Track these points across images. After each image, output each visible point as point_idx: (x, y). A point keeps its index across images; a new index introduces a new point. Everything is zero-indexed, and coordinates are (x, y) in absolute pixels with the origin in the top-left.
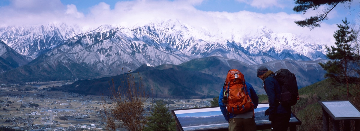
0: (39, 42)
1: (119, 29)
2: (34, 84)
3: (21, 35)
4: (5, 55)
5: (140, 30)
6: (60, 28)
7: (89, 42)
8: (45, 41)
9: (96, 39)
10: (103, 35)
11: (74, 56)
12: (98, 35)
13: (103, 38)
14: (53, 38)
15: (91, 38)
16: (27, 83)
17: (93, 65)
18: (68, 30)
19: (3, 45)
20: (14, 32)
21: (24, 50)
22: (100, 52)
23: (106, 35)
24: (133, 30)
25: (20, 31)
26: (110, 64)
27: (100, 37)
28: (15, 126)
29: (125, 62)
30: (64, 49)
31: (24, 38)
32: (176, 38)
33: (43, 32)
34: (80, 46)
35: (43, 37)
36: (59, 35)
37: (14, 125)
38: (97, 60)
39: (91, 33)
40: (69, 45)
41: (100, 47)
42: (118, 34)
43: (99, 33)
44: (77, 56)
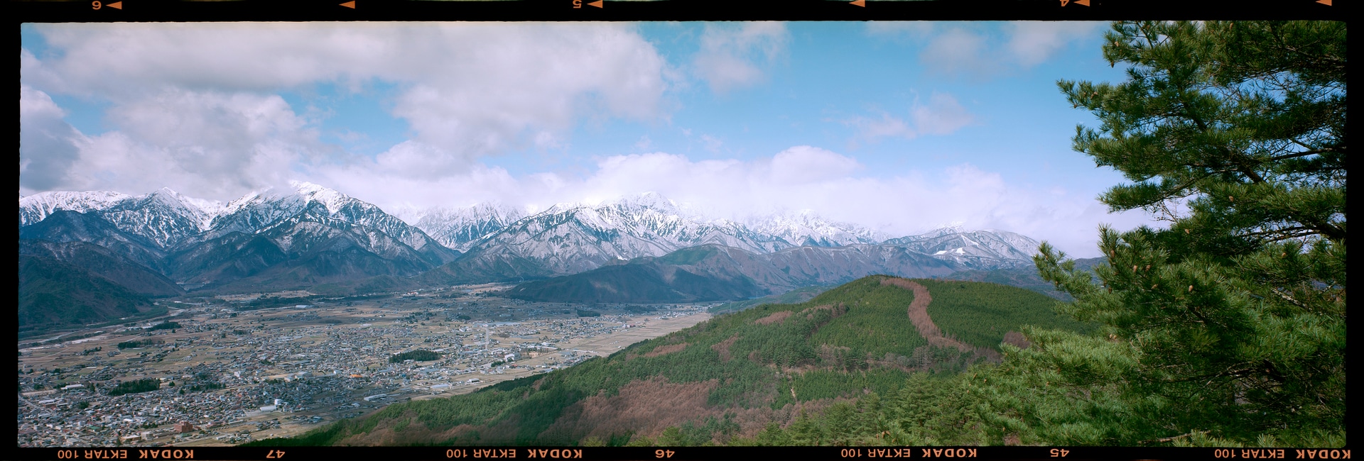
0: (470, 229)
1: (579, 209)
2: (463, 289)
3: (446, 221)
4: (424, 248)
5: (608, 210)
6: (498, 210)
7: (538, 229)
8: (478, 228)
9: (547, 223)
10: (557, 218)
11: (517, 248)
12: (551, 218)
13: (557, 222)
14: (489, 223)
15: (541, 222)
16: (454, 287)
17: (544, 259)
18: (510, 212)
19: (421, 235)
20: (437, 216)
21: (451, 242)
22: (554, 242)
23: (562, 218)
24: (598, 210)
25: (444, 215)
26: (567, 258)
27: (553, 221)
28: (437, 348)
29: (588, 254)
30: (505, 239)
31: (450, 224)
32: (657, 219)
33: (476, 215)
34: (526, 234)
35: (476, 222)
36: (498, 219)
37: (437, 346)
38: (550, 253)
39: (541, 215)
40: (511, 233)
41: (554, 235)
42: (577, 216)
43: (552, 216)
44: (523, 248)
